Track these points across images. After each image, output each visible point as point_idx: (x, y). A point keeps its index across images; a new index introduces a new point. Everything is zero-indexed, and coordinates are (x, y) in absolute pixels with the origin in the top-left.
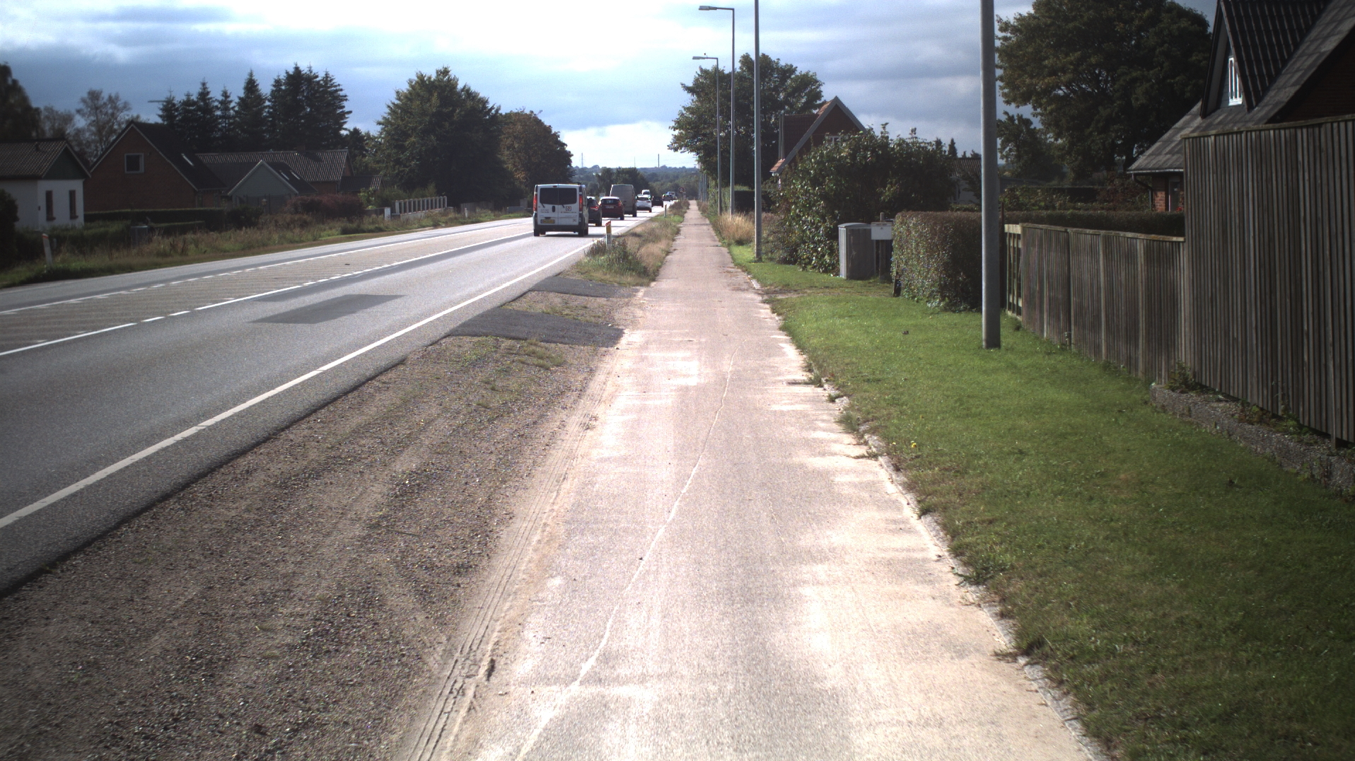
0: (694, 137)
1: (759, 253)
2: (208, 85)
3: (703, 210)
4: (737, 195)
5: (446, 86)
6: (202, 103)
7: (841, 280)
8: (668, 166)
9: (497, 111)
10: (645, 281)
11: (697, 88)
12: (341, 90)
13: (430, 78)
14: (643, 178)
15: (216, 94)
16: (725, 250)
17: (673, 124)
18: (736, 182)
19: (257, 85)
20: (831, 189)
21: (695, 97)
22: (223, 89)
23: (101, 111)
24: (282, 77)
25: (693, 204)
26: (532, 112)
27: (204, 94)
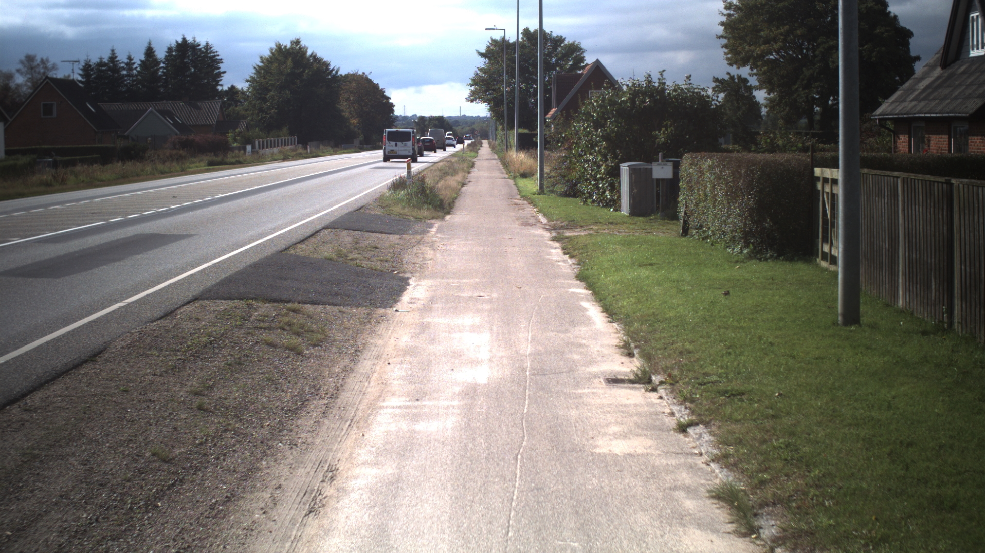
0: (486, 91)
1: (541, 187)
2: (116, 52)
3: (493, 148)
4: (521, 137)
5: (298, 53)
6: (111, 65)
7: (624, 216)
8: (467, 115)
9: (337, 72)
10: (440, 214)
11: (489, 54)
12: (218, 55)
13: (286, 47)
14: (448, 124)
15: (122, 58)
16: (511, 182)
17: (470, 82)
18: (520, 126)
19: (154, 51)
20: (613, 131)
21: (487, 60)
22: (128, 54)
23: (35, 71)
24: (173, 45)
25: (485, 143)
26: (364, 73)
27: (113, 58)
